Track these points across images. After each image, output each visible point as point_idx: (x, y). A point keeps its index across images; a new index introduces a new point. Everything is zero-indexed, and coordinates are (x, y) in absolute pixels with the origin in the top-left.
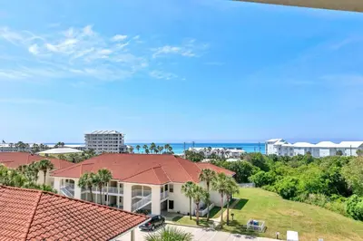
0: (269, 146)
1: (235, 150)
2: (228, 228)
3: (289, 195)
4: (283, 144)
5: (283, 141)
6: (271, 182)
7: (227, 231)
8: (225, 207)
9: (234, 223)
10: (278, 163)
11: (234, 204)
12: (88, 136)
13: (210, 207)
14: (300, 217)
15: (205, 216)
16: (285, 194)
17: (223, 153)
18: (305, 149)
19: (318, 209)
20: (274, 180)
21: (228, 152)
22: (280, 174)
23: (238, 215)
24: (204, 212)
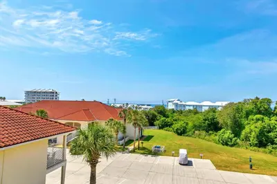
0: (169, 104)
1: (146, 107)
2: (139, 151)
3: (182, 132)
4: (179, 102)
5: (179, 100)
6: (170, 125)
7: (138, 153)
8: (137, 140)
9: (144, 149)
10: (175, 114)
11: (144, 138)
12: (28, 93)
13: (126, 140)
14: (188, 145)
15: (122, 145)
16: (179, 131)
17: (136, 108)
18: (194, 106)
19: (200, 140)
20: (172, 124)
21: (140, 108)
22: (176, 120)
23: (146, 144)
24: (121, 142)
